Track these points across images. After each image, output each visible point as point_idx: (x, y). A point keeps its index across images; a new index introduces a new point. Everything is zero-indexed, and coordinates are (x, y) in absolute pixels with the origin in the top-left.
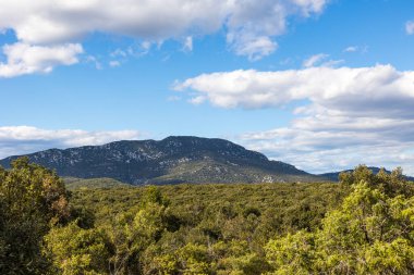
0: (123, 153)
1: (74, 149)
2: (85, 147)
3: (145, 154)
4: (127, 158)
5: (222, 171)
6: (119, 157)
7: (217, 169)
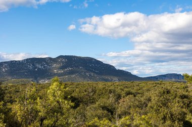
0: (33, 65)
1: (5, 63)
2: (12, 61)
3: (46, 65)
4: (36, 68)
5: (90, 75)
6: (31, 67)
7: (87, 74)
